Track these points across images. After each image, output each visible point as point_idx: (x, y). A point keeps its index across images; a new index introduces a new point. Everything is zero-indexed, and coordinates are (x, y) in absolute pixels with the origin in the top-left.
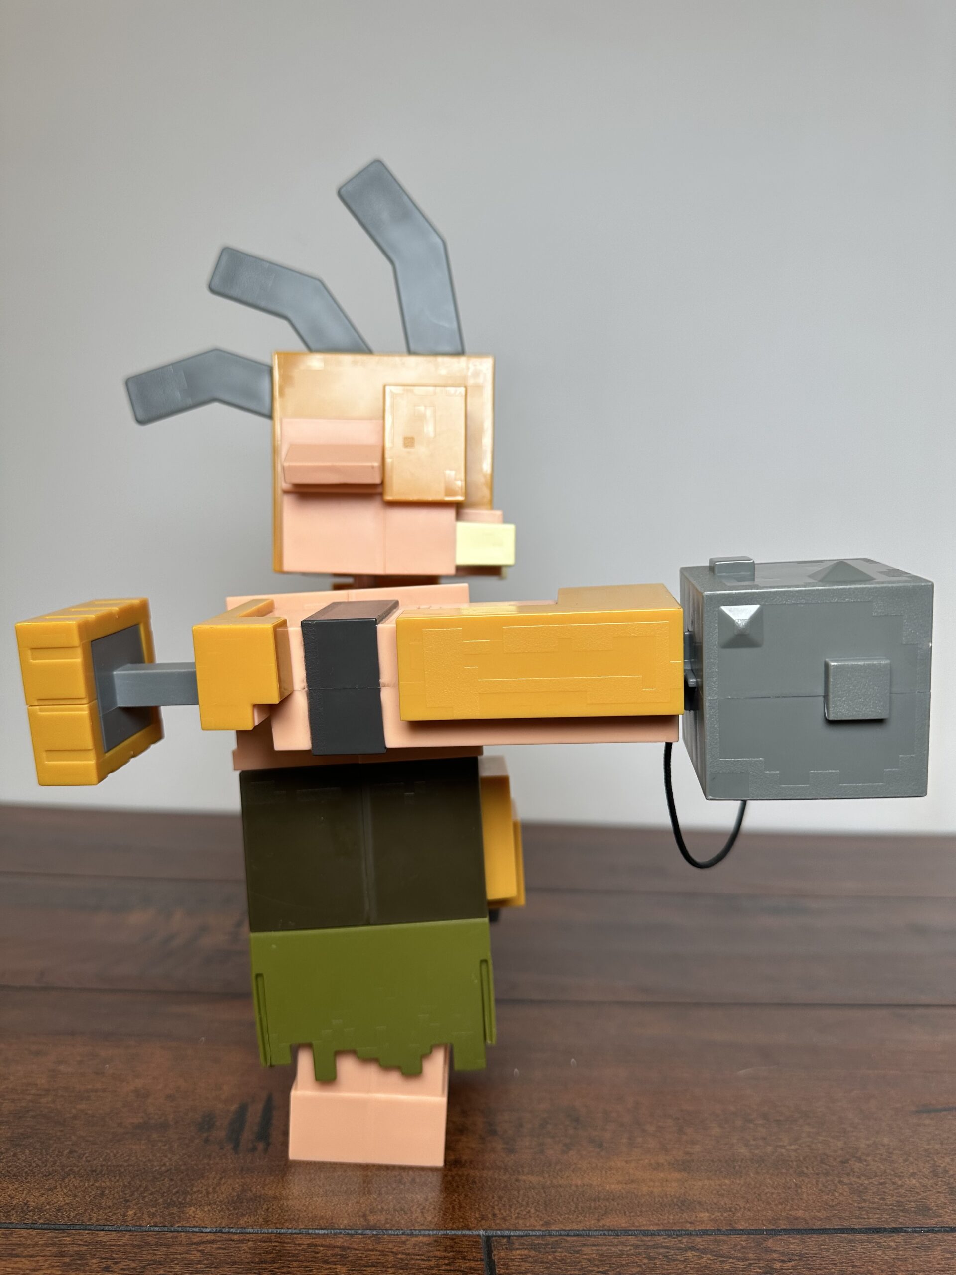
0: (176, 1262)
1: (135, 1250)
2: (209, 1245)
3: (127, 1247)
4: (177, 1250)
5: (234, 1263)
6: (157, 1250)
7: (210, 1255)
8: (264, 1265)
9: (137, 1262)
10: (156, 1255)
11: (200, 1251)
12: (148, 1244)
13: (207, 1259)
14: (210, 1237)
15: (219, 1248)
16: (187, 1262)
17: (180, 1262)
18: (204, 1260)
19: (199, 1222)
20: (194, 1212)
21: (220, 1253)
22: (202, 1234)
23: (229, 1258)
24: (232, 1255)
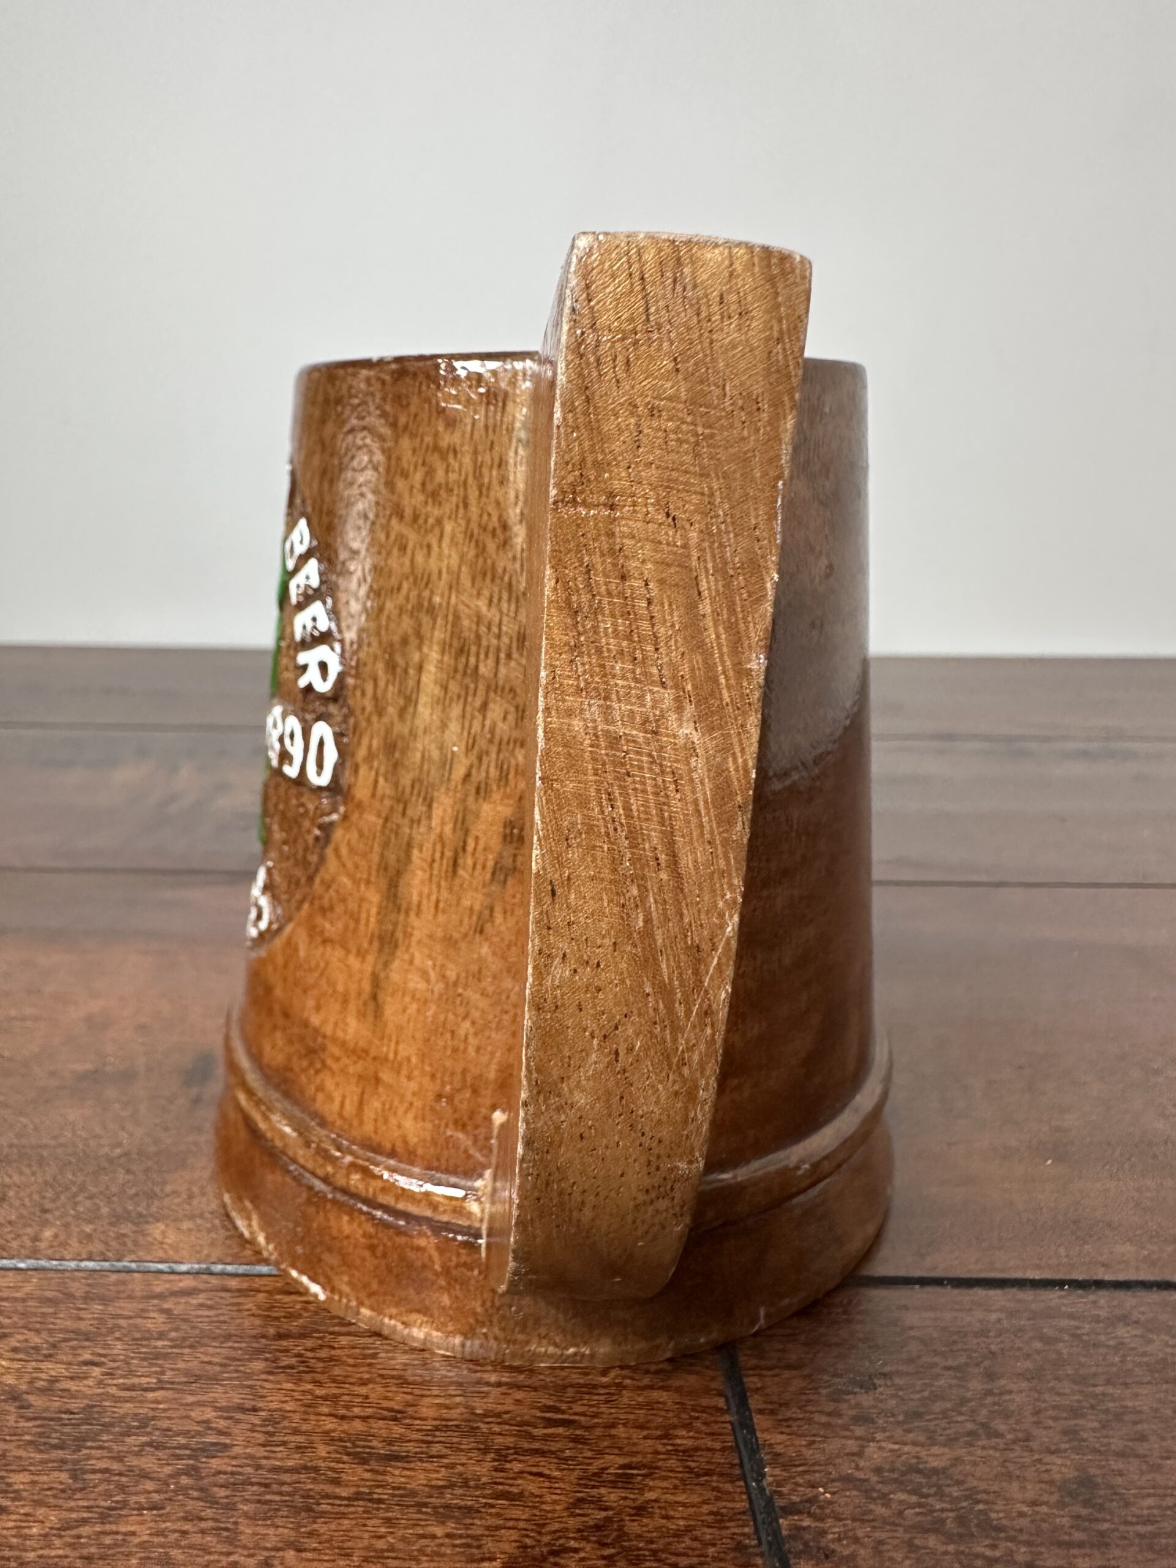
0: (117, 1335)
1: (45, 1310)
2: (183, 1301)
3: (30, 1303)
4: (120, 1308)
5: (228, 1337)
6: (85, 1309)
7: (185, 1320)
8: (285, 1343)
9: (44, 1335)
10: (81, 1319)
11: (167, 1312)
12: (70, 1296)
13: (176, 1330)
14: (187, 1283)
15: (201, 1305)
16: (138, 1335)
17: (126, 1335)
18: (170, 1331)
19: (171, 1253)
20: (163, 1233)
21: (201, 1316)
22: (172, 1277)
23: (218, 1328)
24: (225, 1322)
